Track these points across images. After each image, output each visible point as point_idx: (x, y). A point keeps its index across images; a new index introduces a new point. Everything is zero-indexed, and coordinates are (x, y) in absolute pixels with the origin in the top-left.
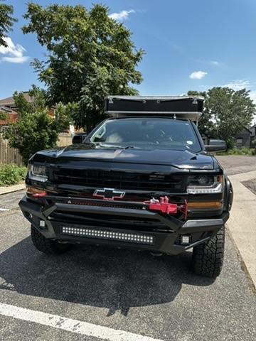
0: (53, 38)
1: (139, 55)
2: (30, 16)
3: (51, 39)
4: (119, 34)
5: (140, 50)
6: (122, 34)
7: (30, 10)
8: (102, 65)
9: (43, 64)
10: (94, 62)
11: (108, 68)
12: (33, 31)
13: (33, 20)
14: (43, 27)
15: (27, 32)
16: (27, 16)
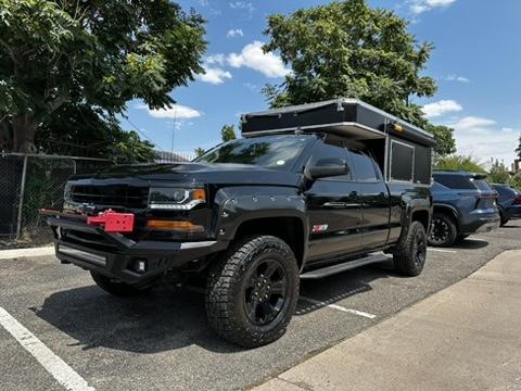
0: (299, 52)
1: (423, 52)
2: (271, 30)
3: (295, 54)
4: (387, 28)
5: (425, 44)
6: (392, 26)
7: (271, 23)
8: (359, 76)
9: (277, 88)
10: (347, 74)
11: (369, 79)
12: (276, 47)
13: (275, 35)
14: (287, 40)
15: (269, 50)
16: (268, 31)
